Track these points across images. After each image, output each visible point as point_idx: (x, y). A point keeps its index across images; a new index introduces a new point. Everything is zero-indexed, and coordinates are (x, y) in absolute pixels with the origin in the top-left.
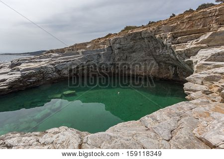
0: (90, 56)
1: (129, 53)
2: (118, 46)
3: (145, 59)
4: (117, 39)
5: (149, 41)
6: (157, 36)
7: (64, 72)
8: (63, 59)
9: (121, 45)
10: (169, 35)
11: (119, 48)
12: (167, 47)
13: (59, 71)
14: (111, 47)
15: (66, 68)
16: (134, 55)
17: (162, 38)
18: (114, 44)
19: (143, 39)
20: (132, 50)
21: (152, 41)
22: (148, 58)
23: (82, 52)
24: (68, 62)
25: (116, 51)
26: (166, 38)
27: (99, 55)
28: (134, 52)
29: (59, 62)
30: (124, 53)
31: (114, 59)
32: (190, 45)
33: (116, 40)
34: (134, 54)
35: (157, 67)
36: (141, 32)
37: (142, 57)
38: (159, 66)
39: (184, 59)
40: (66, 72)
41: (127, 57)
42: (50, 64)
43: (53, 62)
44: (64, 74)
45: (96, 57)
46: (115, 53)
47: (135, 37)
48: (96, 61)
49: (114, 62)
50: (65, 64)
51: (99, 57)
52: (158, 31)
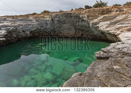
4: (57, 15)
5: (75, 18)
8: (24, 23)
14: (52, 19)
15: (28, 30)
16: (64, 25)
19: (71, 17)
25: (56, 22)
29: (22, 25)
36: (71, 13)
38: (75, 31)
40: (28, 33)
41: (61, 26)
45: (45, 25)
47: (67, 15)
49: (54, 28)
50: (28, 27)
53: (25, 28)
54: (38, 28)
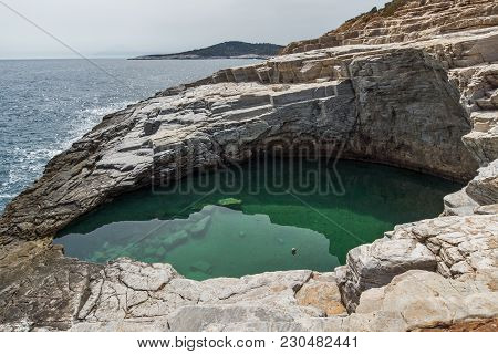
0: (290, 108)
1: (399, 101)
2: (363, 82)
3: (448, 123)
4: (363, 63)
6: (451, 75)
9: (372, 80)
11: (369, 90)
13: (221, 146)
15: (233, 142)
16: (413, 108)
18: (356, 74)
19: (431, 69)
20: (406, 94)
23: (276, 100)
24: (239, 125)
27: (316, 106)
28: (414, 100)
29: (223, 126)
30: (384, 104)
31: (358, 117)
33: (360, 64)
34: (415, 105)
36: (421, 51)
41: (394, 113)
42: (205, 131)
43: (210, 126)
45: (307, 112)
46: (361, 100)
47: (412, 61)
48: (307, 122)
49: (360, 124)
50: (233, 131)
51: (315, 112)
52: (461, 57)
53: (224, 137)
54: (269, 130)
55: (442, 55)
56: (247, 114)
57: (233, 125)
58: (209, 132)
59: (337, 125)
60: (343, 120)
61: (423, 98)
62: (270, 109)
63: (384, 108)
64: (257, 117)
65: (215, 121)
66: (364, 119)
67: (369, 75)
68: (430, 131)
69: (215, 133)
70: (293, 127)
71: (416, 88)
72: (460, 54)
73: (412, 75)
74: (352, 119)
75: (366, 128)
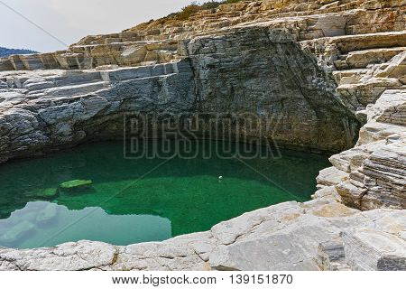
0: (131, 84)
1: (238, 78)
2: (208, 59)
3: (282, 95)
4: (206, 41)
5: (288, 54)
6: (304, 44)
7: (61, 130)
8: (59, 94)
9: (215, 57)
10: (329, 44)
11: (211, 66)
12: (324, 74)
13: (49, 125)
14: (189, 60)
15: (65, 120)
16: (251, 84)
17: (313, 50)
18: (197, 52)
19: (274, 44)
20: (247, 71)
21: (294, 54)
22: (289, 93)
23: (112, 76)
24: (71, 101)
25: (204, 74)
26: (322, 51)
27: (157, 84)
28: (252, 76)
29: (49, 102)
30: (224, 80)
31: (198, 94)
32: (368, 77)
33: (203, 42)
34: (252, 81)
35: (314, 118)
36: (267, 28)
37: (274, 91)
38: (317, 115)
39: (355, 109)
40: (65, 128)
41: (232, 88)
42: (25, 108)
43: (32, 103)
44: (62, 134)
45: (147, 89)
46: (202, 77)
47: (254, 39)
48: (149, 100)
49: (200, 101)
50: (64, 108)
51: (156, 89)
52: (308, 31)
53: (54, 114)
54: (108, 107)
55: (290, 30)
56: (79, 90)
57: (64, 101)
58: (32, 109)
59: (179, 102)
60: (184, 97)
61: (261, 74)
62: (106, 86)
63: (224, 84)
64: (93, 93)
65: (36, 98)
66: (204, 96)
67: (213, 53)
68: (265, 104)
69: (41, 110)
70: (133, 105)
71: (255, 65)
72: (306, 29)
73: (253, 52)
74: (192, 96)
75: (206, 105)
